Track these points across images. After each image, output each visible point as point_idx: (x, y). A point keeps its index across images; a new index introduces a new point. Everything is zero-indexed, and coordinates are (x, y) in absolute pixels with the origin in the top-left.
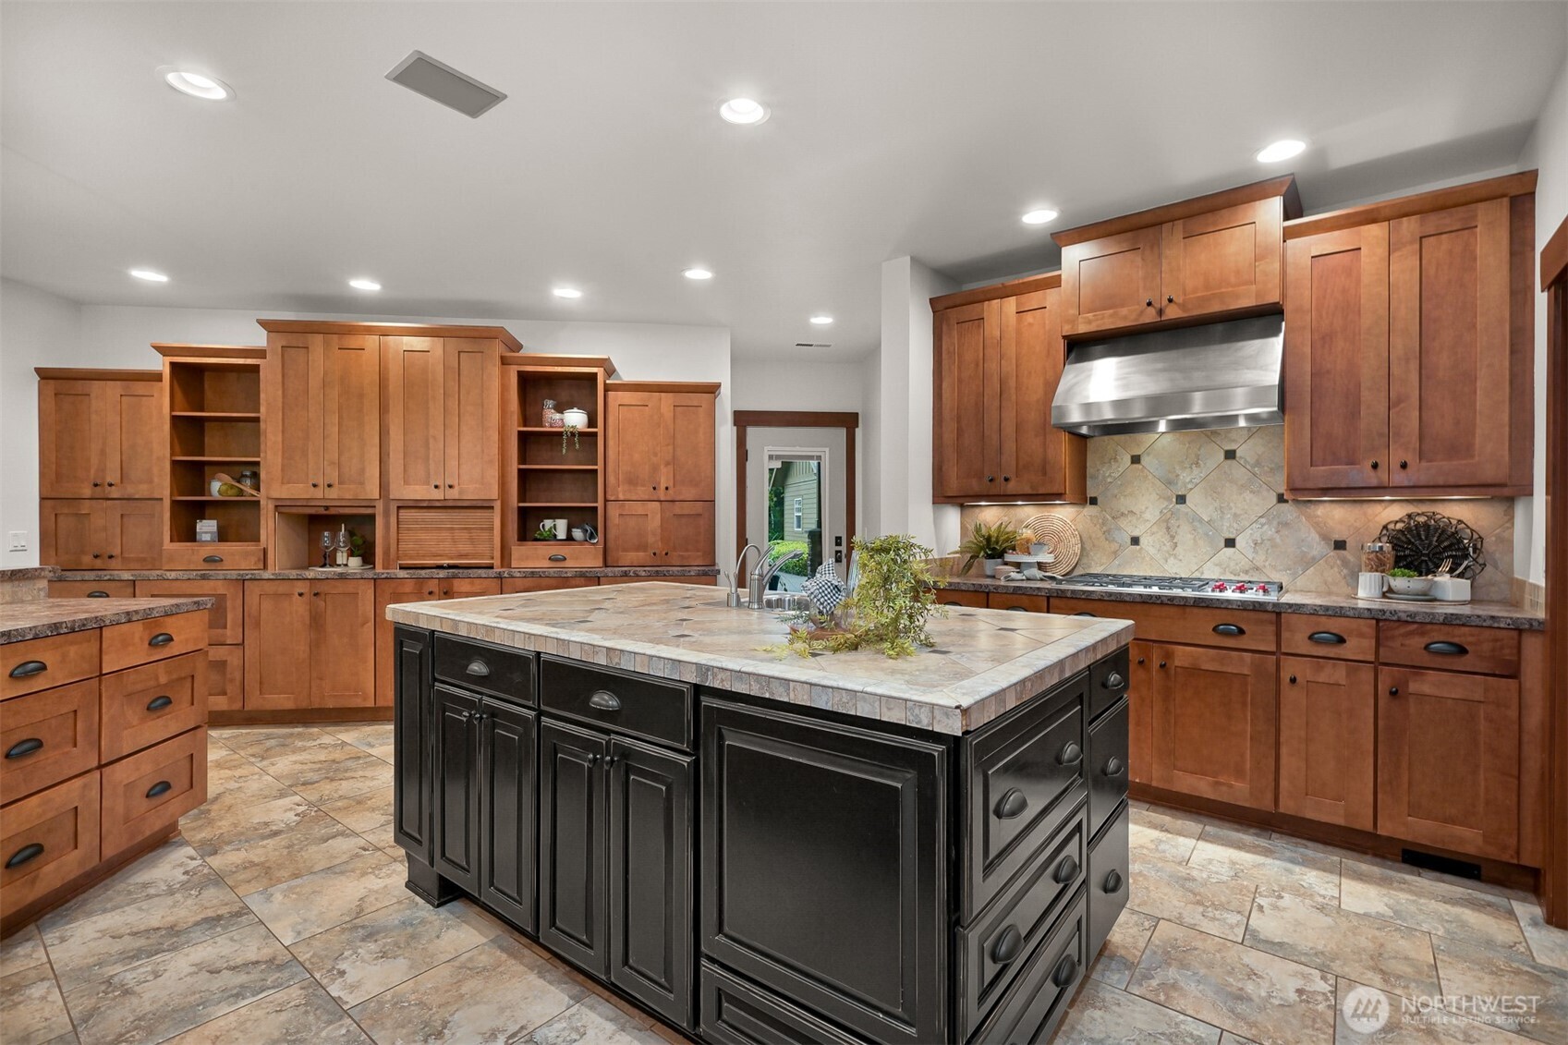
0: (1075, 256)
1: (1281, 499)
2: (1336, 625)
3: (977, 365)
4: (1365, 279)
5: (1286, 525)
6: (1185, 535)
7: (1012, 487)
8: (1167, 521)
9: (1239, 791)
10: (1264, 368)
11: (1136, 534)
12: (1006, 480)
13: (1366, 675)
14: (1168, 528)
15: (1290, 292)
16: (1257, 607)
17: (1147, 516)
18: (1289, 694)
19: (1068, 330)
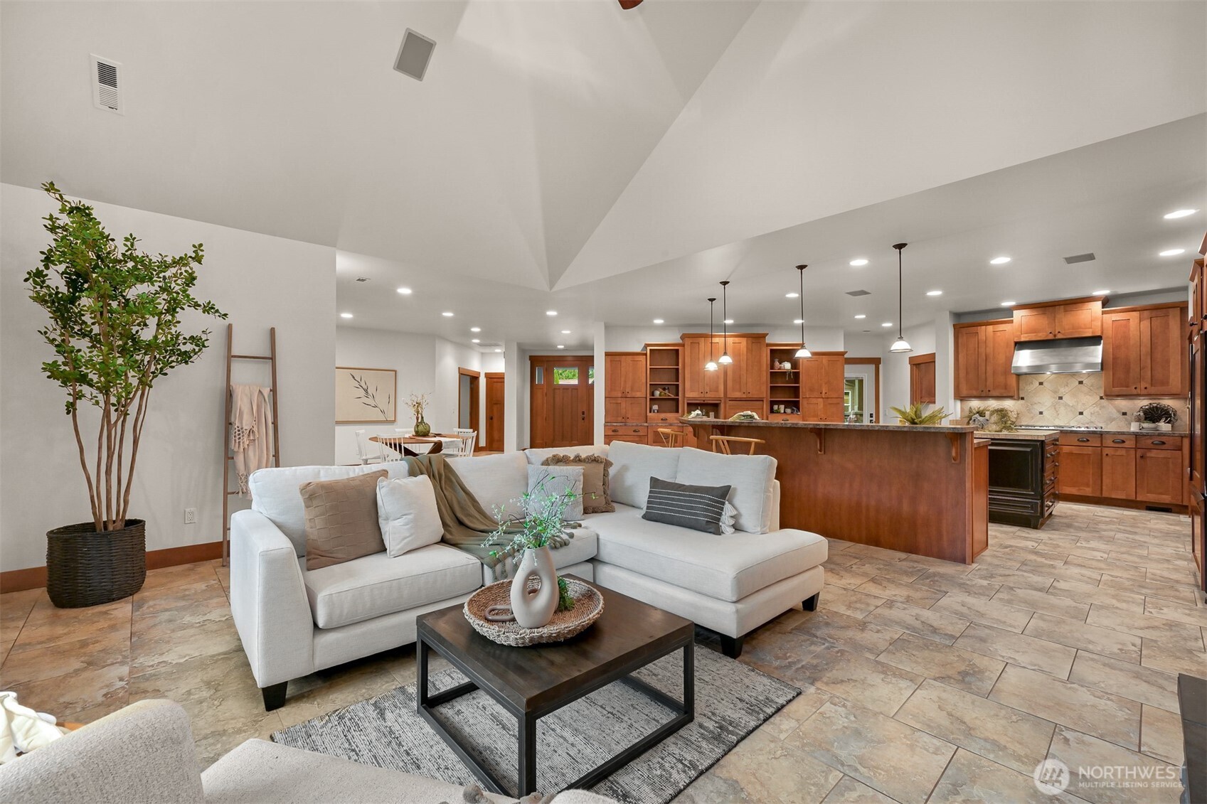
0: (1018, 315)
1: (1101, 398)
2: (1122, 437)
3: (975, 349)
4: (1132, 329)
5: (1104, 407)
6: (1062, 410)
7: (991, 394)
8: (1055, 406)
9: (1088, 491)
10: (1096, 357)
11: (1041, 410)
12: (989, 391)
13: (1133, 452)
14: (1055, 408)
15: (1104, 332)
16: (1094, 433)
17: (1046, 404)
18: (1106, 460)
19: (1016, 340)
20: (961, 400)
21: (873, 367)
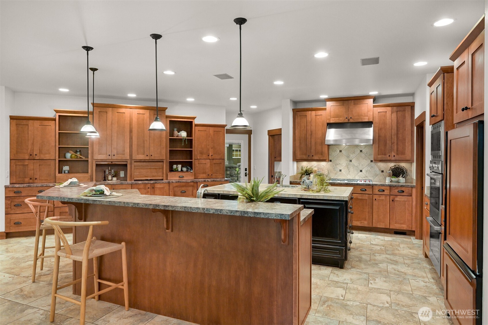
0: (329, 104)
1: (372, 161)
2: (383, 188)
3: (305, 127)
4: (388, 118)
5: (372, 167)
6: (351, 169)
7: (313, 158)
8: (348, 166)
9: (365, 224)
10: (369, 135)
11: (340, 169)
12: (313, 156)
13: (388, 197)
14: (348, 168)
15: (374, 119)
16: (369, 185)
17: (343, 165)
18: (375, 203)
19: (328, 122)
20: (297, 162)
21: (247, 136)
